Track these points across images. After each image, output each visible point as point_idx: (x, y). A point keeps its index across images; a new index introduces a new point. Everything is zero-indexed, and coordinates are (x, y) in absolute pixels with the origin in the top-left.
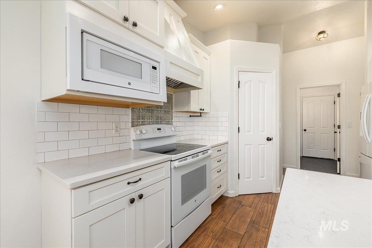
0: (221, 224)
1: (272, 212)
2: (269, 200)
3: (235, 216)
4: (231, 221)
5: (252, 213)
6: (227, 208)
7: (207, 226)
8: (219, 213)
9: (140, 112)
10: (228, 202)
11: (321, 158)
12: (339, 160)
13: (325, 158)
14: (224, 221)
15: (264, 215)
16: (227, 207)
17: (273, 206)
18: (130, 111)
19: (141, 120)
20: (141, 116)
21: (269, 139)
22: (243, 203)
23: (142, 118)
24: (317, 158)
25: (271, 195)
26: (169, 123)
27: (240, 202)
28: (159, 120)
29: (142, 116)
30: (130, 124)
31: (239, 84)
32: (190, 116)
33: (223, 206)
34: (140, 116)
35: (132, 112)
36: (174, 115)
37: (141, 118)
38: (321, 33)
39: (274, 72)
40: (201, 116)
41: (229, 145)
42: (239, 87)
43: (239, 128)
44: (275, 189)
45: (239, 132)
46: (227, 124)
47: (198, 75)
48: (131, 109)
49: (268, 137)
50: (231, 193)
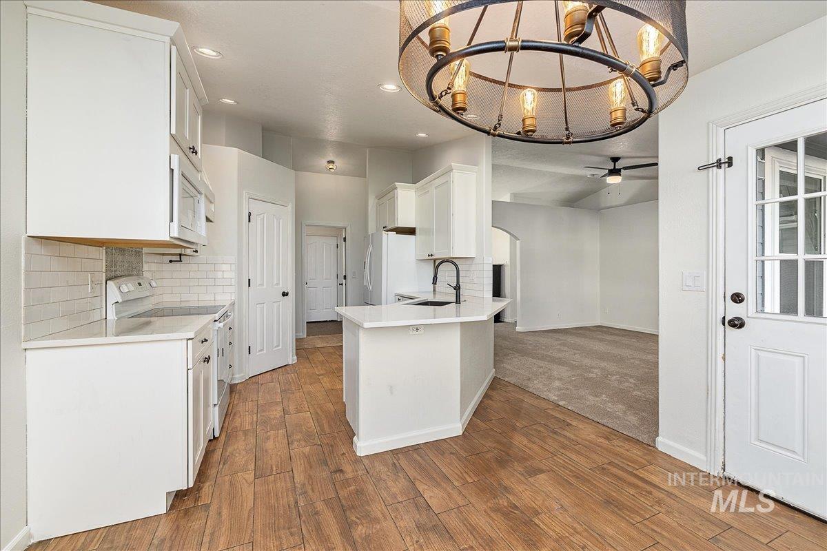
0: (250, 404)
1: (297, 378)
2: (290, 372)
3: (260, 394)
4: (260, 398)
5: (277, 386)
6: (245, 392)
8: (239, 398)
9: (112, 254)
10: (239, 388)
11: (323, 321)
13: (328, 320)
14: (252, 401)
15: (292, 383)
16: (243, 391)
17: (296, 374)
18: (104, 252)
19: (113, 269)
20: (114, 260)
21: (285, 294)
22: (261, 382)
24: (320, 321)
25: (287, 367)
26: (139, 274)
27: (257, 383)
30: (105, 275)
31: (250, 217)
32: (171, 261)
33: (236, 392)
35: (106, 253)
36: (144, 258)
37: (114, 265)
38: (330, 162)
39: (290, 205)
40: (180, 261)
41: (236, 306)
42: (249, 221)
43: (249, 280)
44: (291, 359)
45: (249, 286)
46: (232, 275)
47: (211, 202)
48: (104, 248)
49: (284, 292)
50: (239, 378)
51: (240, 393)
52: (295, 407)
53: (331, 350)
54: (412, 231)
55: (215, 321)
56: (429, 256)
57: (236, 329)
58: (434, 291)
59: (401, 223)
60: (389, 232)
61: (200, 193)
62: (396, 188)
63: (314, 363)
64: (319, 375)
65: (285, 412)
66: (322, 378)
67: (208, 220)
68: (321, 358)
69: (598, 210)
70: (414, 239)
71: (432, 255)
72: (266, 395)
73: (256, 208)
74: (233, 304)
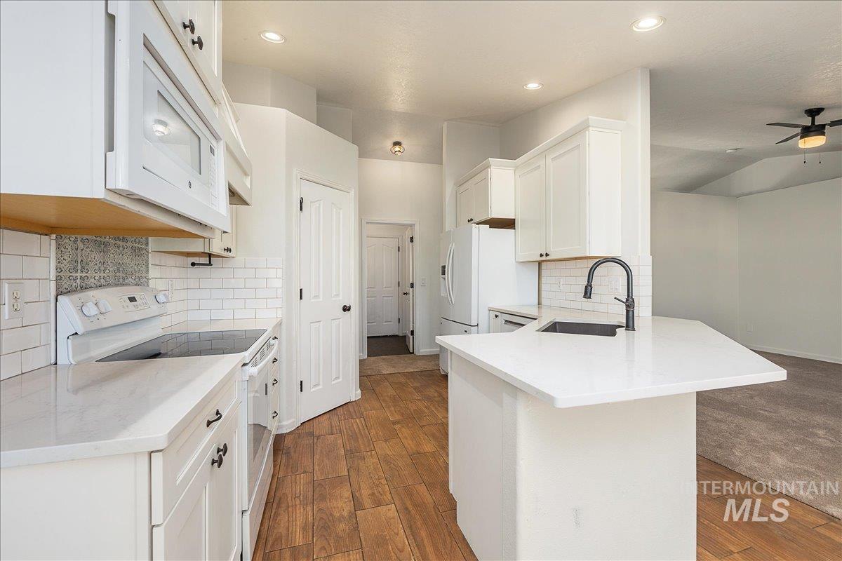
0: (303, 479)
1: (365, 427)
2: (354, 414)
3: (317, 457)
4: (316, 467)
5: (340, 441)
6: (295, 452)
7: (277, 495)
8: (287, 466)
9: (77, 249)
10: (288, 442)
11: (383, 336)
12: (412, 333)
13: (388, 334)
14: (305, 472)
15: (359, 435)
16: (292, 450)
17: (362, 419)
18: (53, 243)
19: (79, 275)
20: (79, 261)
21: (346, 309)
22: (316, 433)
23: (83, 268)
24: (379, 337)
25: (349, 404)
26: (141, 282)
27: (312, 434)
28: (121, 274)
29: (82, 261)
30: (53, 284)
31: (301, 203)
32: (193, 264)
33: (284, 451)
34: (77, 261)
35: (58, 246)
36: (152, 259)
37: (79, 267)
38: (397, 144)
39: (353, 192)
40: (210, 264)
41: (284, 326)
42: (301, 210)
43: (301, 290)
44: (354, 394)
45: (301, 298)
46: (278, 283)
47: (246, 174)
48: (54, 236)
49: (345, 306)
50: (288, 424)
51: (288, 453)
52: (370, 492)
53: (402, 380)
54: (509, 224)
55: (244, 365)
56: (541, 255)
57: (283, 360)
58: (539, 304)
59: (497, 213)
60: (481, 226)
61: (217, 138)
62: (489, 166)
63: (384, 400)
64: (394, 423)
65: (357, 505)
66: (400, 429)
67: (234, 195)
68: (391, 392)
69: (734, 197)
70: (514, 234)
71: (547, 255)
72: (325, 459)
73: (309, 192)
74: (280, 324)
